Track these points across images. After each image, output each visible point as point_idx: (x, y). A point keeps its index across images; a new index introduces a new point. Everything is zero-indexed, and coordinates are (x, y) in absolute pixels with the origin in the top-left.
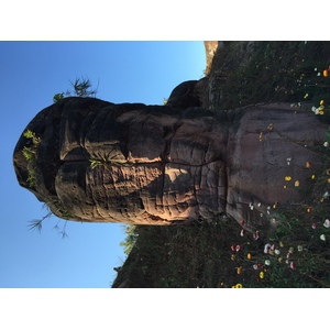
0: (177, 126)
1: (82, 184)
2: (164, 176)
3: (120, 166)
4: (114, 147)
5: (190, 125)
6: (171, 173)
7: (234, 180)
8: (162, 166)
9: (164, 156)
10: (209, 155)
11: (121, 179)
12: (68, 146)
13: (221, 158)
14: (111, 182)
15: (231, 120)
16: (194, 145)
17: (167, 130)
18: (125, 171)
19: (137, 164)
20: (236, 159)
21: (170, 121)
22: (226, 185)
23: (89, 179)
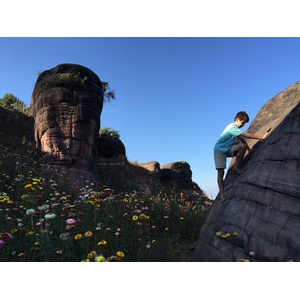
0: (88, 144)
1: (61, 101)
2: (66, 138)
3: (71, 119)
4: (79, 118)
5: (89, 150)
6: (67, 141)
7: (63, 168)
8: (70, 137)
9: (74, 138)
10: (75, 158)
11: (64, 119)
12: (80, 97)
13: (74, 163)
14: (63, 114)
15: (91, 168)
16: (79, 151)
17: (87, 140)
18: (68, 121)
19: (71, 127)
20: (72, 169)
21: (91, 141)
22: (61, 165)
23: (64, 105)
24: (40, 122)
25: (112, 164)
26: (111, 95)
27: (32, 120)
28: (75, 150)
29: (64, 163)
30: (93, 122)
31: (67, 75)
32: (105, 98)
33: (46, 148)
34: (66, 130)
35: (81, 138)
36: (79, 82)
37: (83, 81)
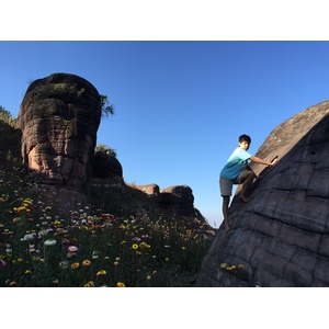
0: (82, 163)
1: (54, 114)
2: (57, 155)
3: (64, 134)
4: (73, 133)
5: (82, 169)
6: (59, 158)
7: (53, 188)
8: (62, 154)
9: (67, 156)
10: (66, 177)
11: (56, 134)
12: (76, 110)
13: (64, 183)
14: (55, 128)
15: (83, 189)
16: (72, 170)
17: (81, 158)
18: (60, 136)
19: (64, 143)
20: (63, 190)
21: (85, 159)
22: (50, 184)
23: (57, 118)
24: (29, 135)
25: (107, 186)
26: (110, 110)
27: (19, 133)
28: (66, 169)
29: (54, 182)
30: (88, 138)
31: (63, 85)
32: (103, 113)
33: (34, 165)
34: (57, 146)
35: (74, 156)
36: (76, 94)
37: (79, 93)
